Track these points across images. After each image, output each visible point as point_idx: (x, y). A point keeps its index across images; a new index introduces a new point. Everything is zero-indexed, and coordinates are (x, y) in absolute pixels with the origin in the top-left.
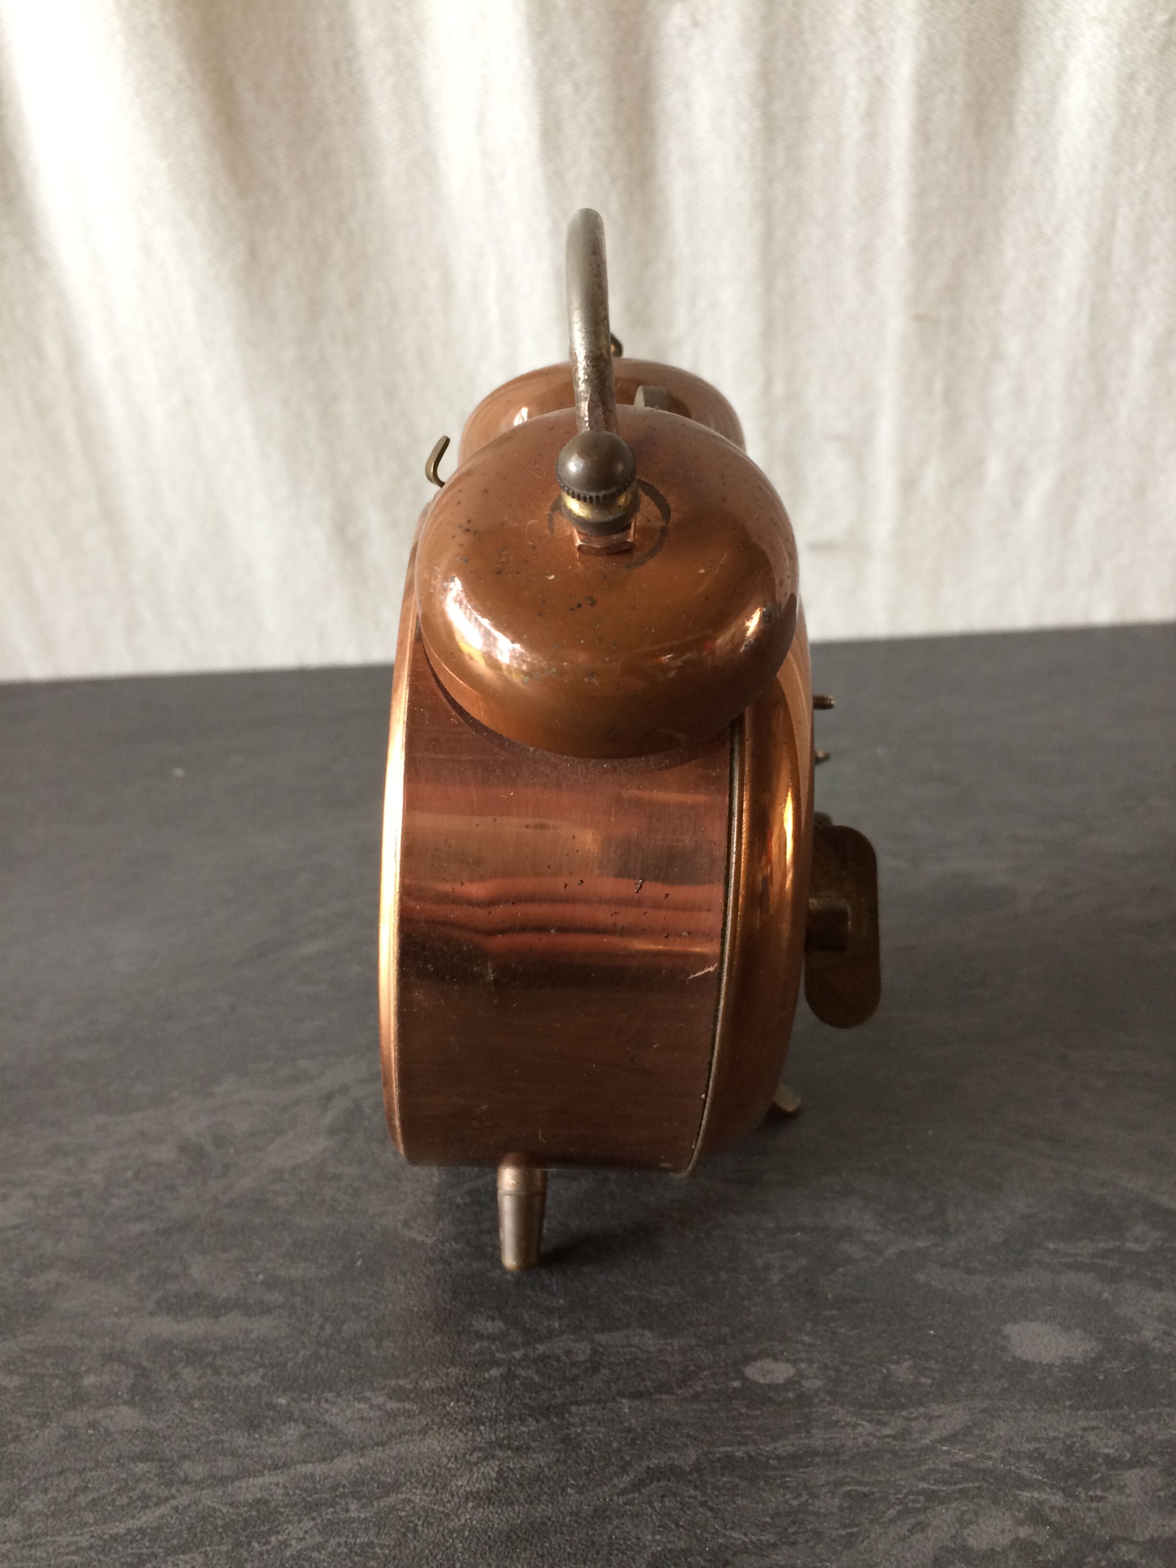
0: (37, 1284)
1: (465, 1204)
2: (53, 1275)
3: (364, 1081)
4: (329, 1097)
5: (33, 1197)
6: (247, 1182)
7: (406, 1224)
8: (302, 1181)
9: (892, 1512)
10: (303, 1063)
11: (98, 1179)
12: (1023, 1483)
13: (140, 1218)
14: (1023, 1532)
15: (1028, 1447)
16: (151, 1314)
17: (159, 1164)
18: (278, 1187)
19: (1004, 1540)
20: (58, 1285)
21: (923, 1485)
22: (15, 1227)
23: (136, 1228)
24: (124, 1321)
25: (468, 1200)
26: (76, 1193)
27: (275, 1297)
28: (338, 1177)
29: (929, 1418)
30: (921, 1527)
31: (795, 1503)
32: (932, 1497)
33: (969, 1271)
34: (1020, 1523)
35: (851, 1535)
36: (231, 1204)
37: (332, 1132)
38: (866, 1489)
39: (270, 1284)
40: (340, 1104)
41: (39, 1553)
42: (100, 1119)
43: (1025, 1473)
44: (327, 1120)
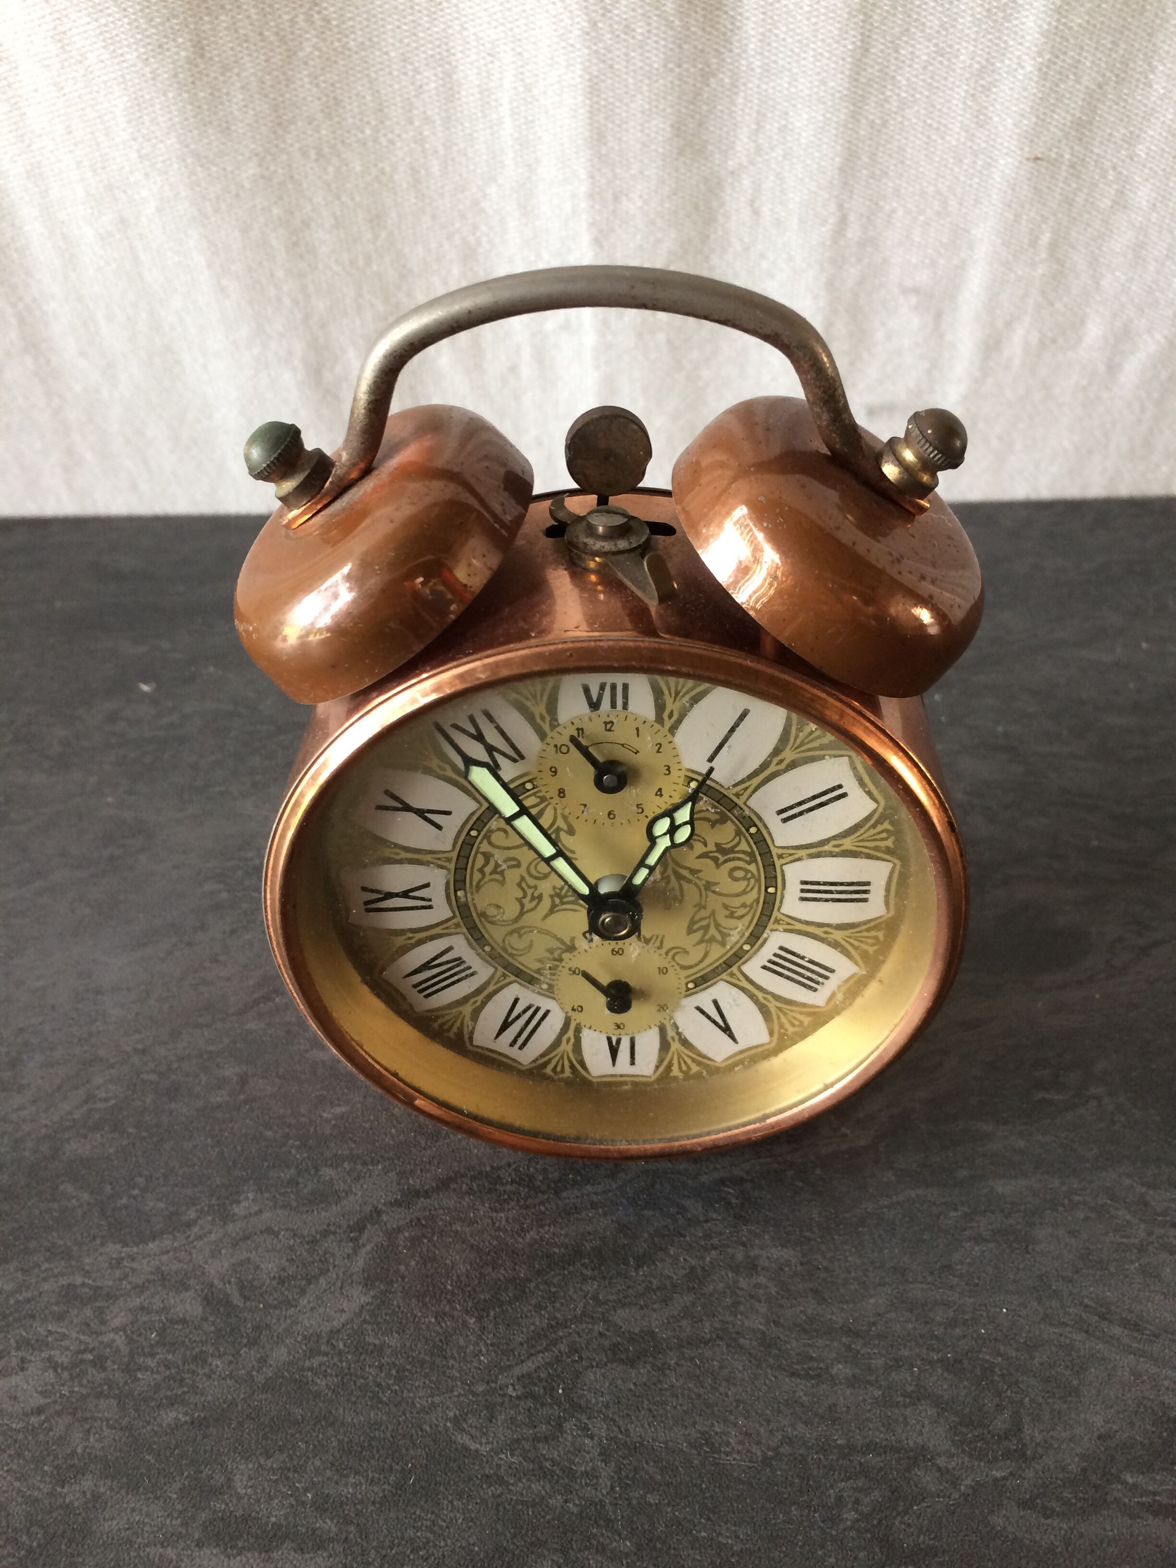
0: (72, 1494)
1: (518, 1398)
2: (88, 1483)
3: (397, 1203)
4: (360, 1227)
5: (55, 1366)
6: (280, 1355)
7: (456, 1421)
8: (340, 1353)
10: (327, 1173)
11: (120, 1340)
13: (172, 1402)
16: (199, 1544)
17: (184, 1321)
18: (315, 1362)
20: (96, 1497)
22: (39, 1411)
23: (169, 1416)
24: (170, 1553)
25: (520, 1390)
26: (99, 1363)
27: (328, 1525)
28: (379, 1350)
33: (1047, 1513)
36: (266, 1387)
37: (368, 1282)
39: (322, 1506)
40: (373, 1237)
42: (113, 1249)
44: (360, 1262)
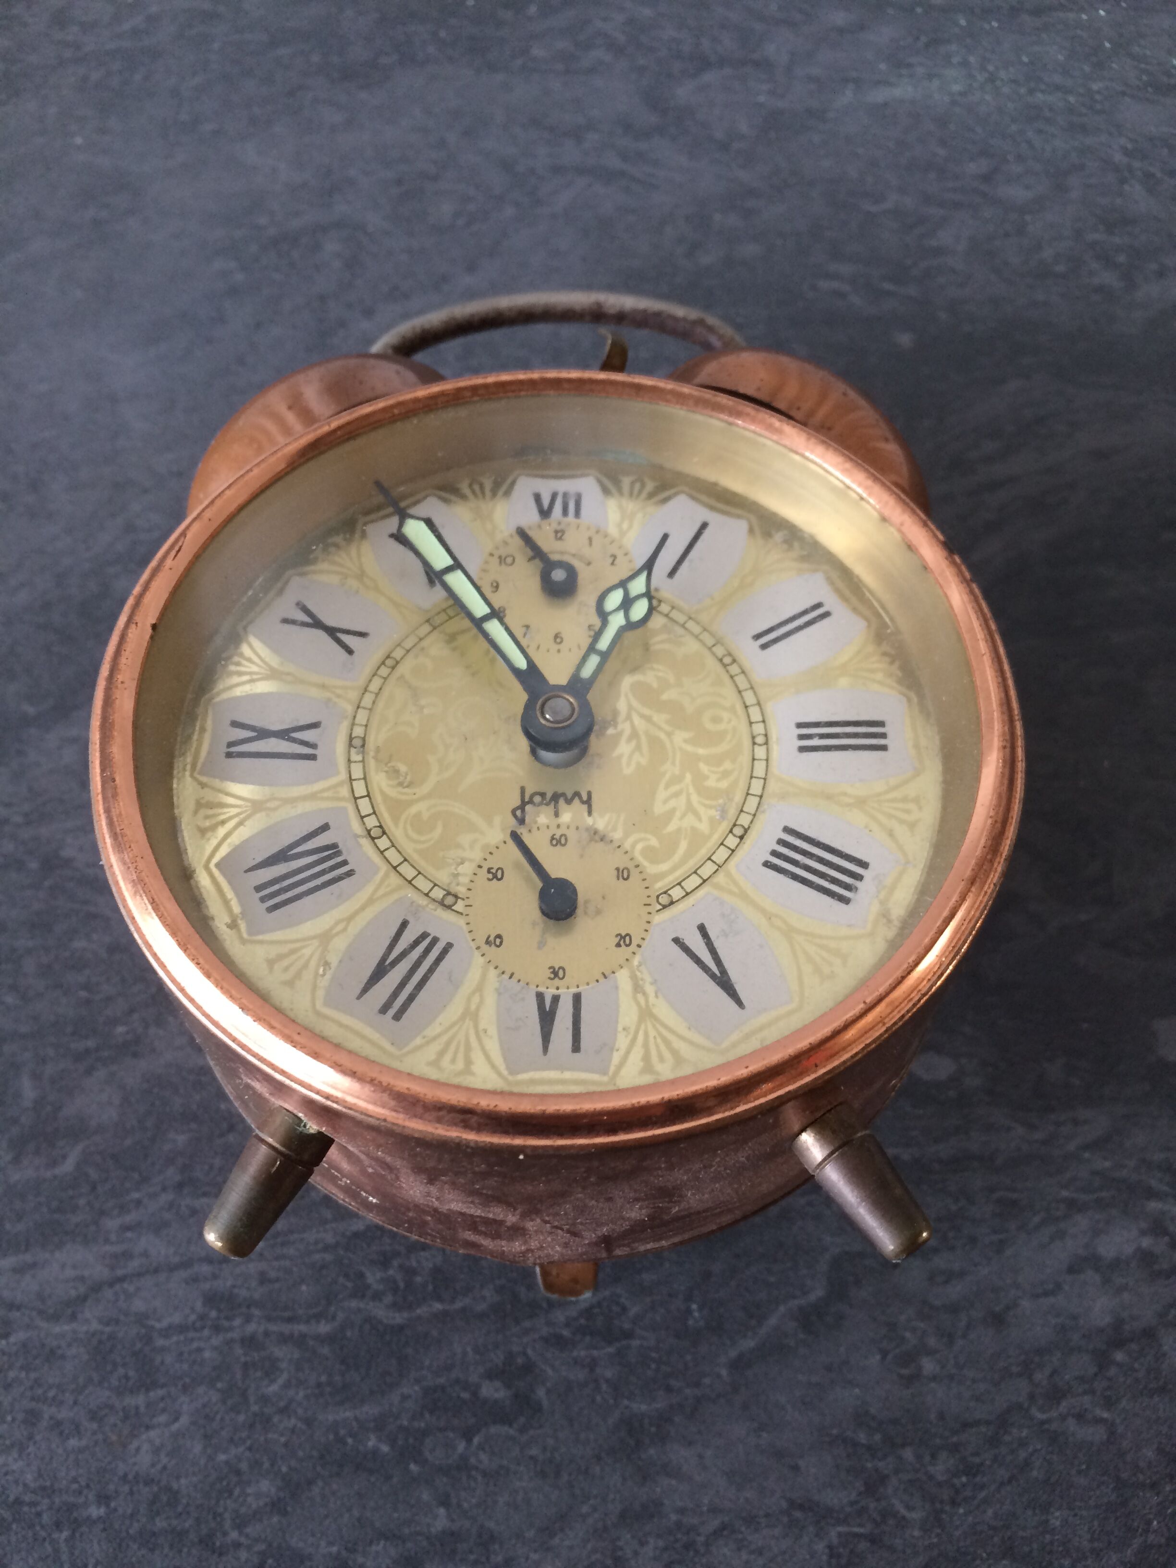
9: (1037, 1219)
12: (1151, 1194)
14: (1146, 1242)
15: (1158, 1157)
19: (1129, 1250)
21: (1065, 1193)
29: (1076, 1122)
30: (1061, 1235)
31: (954, 1208)
32: (1073, 1206)
33: (1127, 953)
34: (1143, 1233)
35: (1001, 1241)
38: (1015, 1196)
41: (291, 1251)
43: (1154, 1183)
